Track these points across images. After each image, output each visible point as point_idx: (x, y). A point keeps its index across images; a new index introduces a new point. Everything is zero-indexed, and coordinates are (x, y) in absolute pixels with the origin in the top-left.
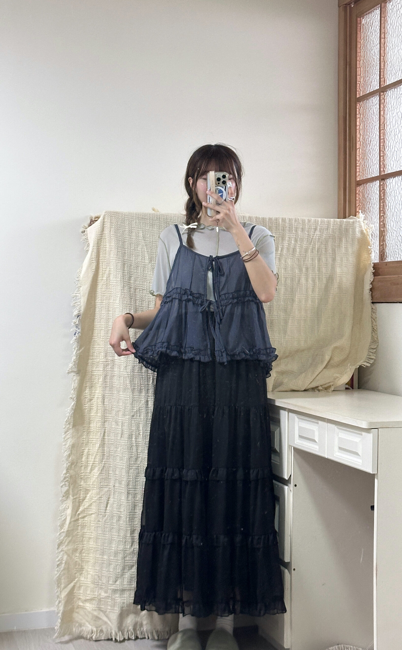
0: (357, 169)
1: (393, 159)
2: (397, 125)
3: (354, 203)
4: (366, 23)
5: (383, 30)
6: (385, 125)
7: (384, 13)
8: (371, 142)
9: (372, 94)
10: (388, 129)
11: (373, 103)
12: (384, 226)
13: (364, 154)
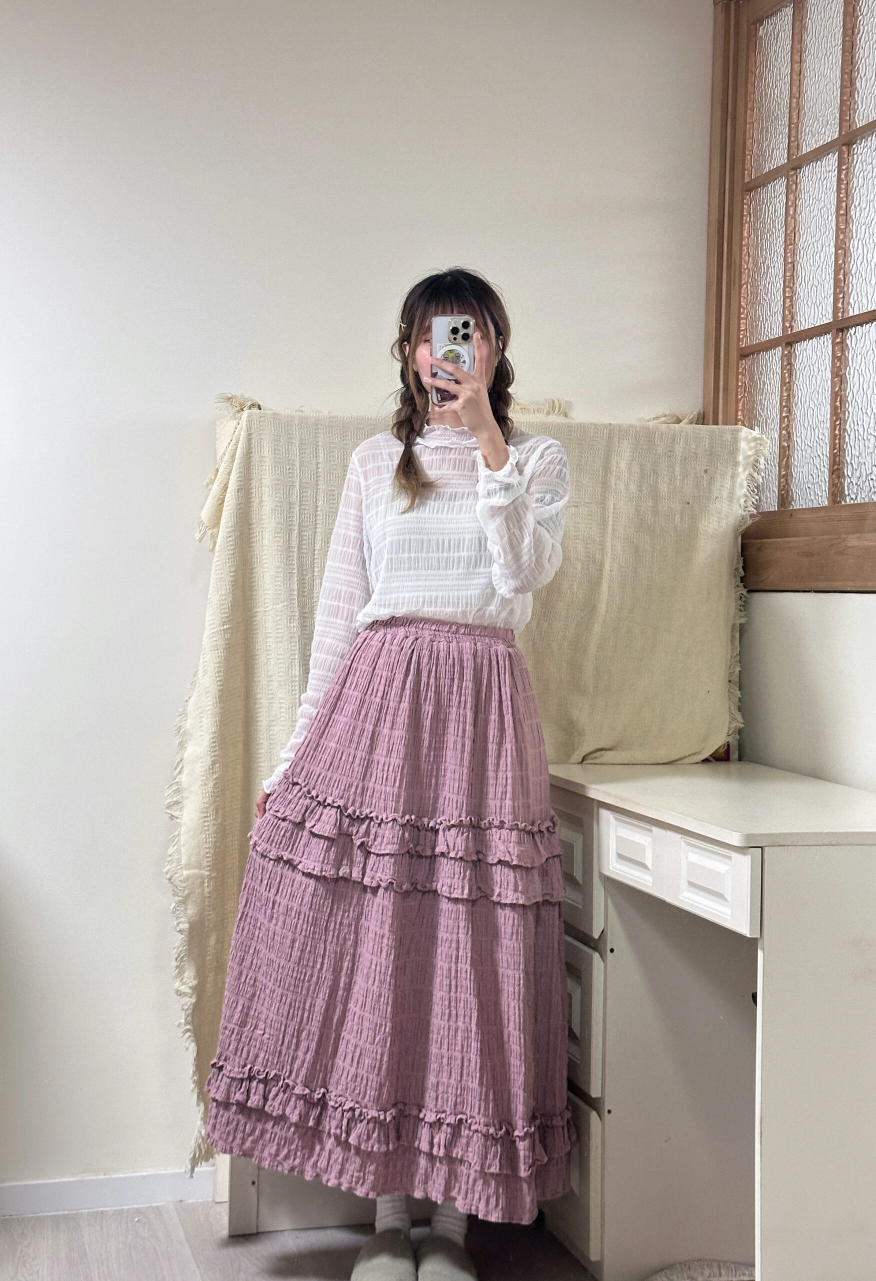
0: (742, 325)
1: (810, 304)
2: (818, 235)
3: (734, 392)
4: (766, 34)
5: (799, 46)
6: (797, 235)
7: (800, 13)
8: (768, 269)
9: (774, 174)
10: (801, 242)
11: (774, 192)
12: (789, 437)
13: (755, 294)
